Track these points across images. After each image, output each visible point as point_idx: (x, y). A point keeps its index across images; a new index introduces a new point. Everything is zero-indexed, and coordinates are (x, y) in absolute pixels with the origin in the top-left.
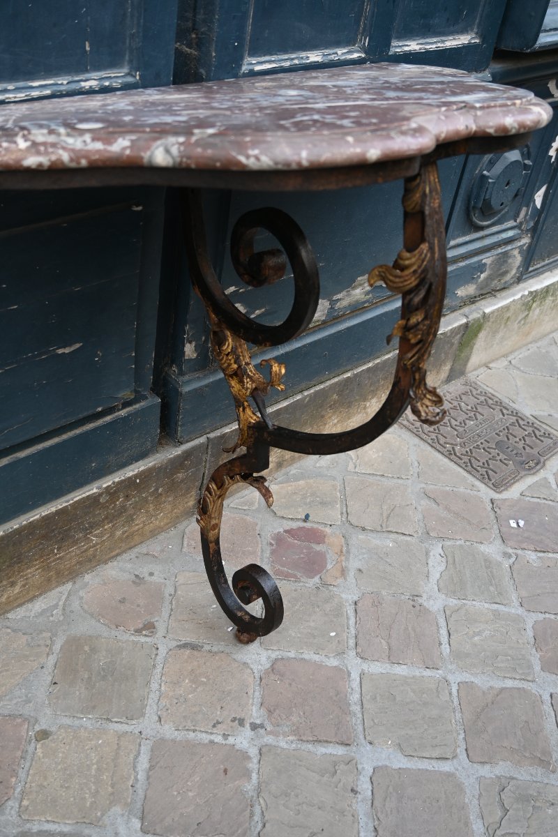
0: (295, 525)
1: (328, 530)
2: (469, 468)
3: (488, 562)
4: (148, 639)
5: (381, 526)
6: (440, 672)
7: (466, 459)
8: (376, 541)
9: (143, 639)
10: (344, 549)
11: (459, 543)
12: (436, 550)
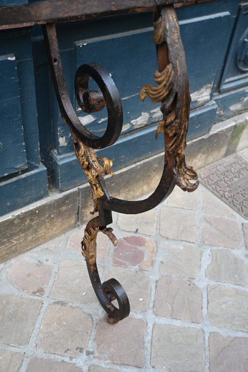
0: (129, 235)
1: (147, 238)
2: (232, 205)
3: (236, 260)
4: (39, 298)
5: (178, 237)
6: (200, 325)
7: (230, 200)
8: (173, 245)
9: (36, 298)
10: (155, 250)
11: (220, 248)
12: (207, 252)
